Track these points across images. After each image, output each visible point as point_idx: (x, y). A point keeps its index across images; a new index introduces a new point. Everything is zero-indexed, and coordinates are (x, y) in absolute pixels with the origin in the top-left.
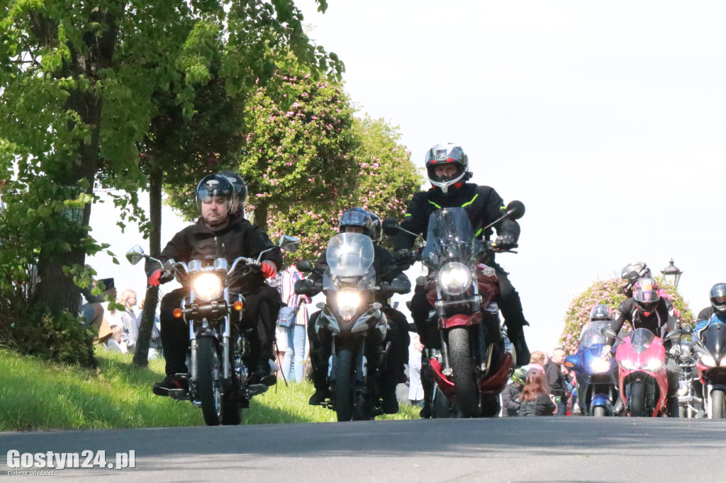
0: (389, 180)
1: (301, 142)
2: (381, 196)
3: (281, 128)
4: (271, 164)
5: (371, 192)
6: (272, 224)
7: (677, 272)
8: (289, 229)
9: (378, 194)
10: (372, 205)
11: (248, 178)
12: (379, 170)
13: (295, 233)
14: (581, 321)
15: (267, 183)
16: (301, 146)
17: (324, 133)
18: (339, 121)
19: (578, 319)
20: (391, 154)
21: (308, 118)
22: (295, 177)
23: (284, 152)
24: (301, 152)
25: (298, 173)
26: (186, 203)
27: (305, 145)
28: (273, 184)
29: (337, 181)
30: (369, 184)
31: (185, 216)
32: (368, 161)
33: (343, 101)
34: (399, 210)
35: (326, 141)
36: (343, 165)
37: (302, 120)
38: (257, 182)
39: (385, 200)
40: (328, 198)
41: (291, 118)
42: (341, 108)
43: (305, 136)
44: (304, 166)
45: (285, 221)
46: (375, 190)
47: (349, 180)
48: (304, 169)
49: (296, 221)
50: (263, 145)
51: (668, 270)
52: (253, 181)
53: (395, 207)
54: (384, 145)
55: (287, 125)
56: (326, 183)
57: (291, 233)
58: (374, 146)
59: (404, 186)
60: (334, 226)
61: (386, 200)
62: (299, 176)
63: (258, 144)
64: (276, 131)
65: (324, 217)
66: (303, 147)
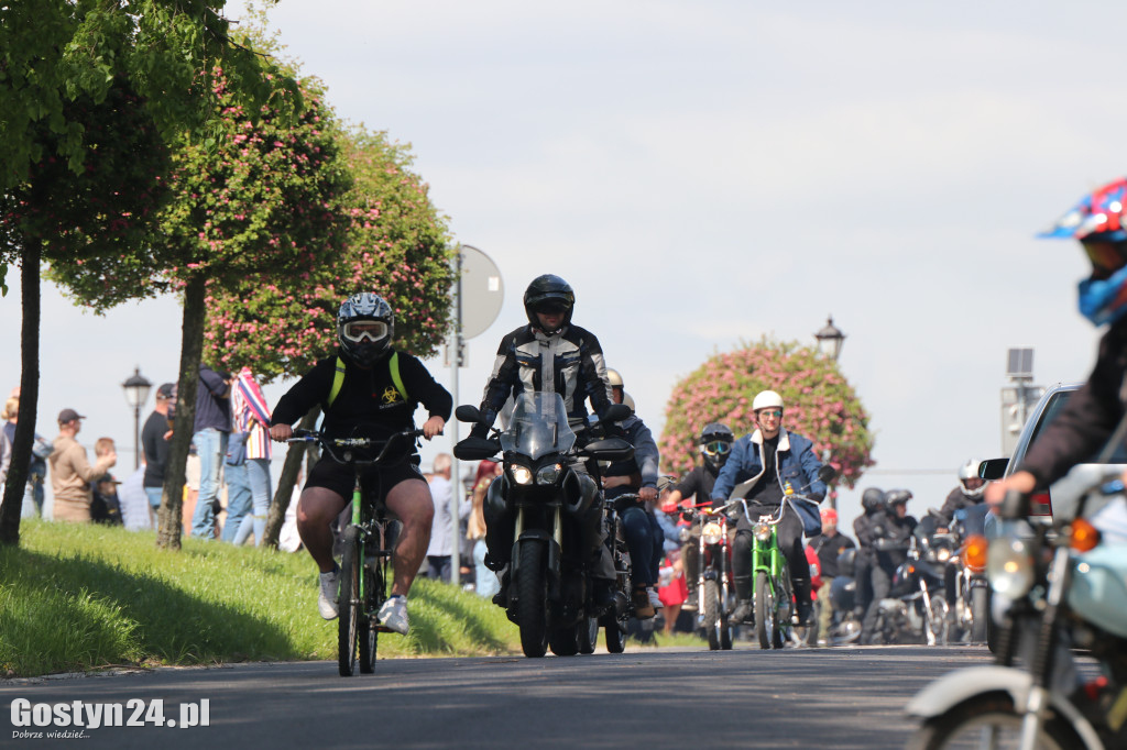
0: (396, 236)
1: (259, 183)
2: (382, 260)
3: (227, 161)
4: (211, 217)
5: (366, 255)
6: (212, 303)
7: (838, 336)
8: (239, 312)
9: (378, 257)
10: (369, 275)
11: (176, 237)
12: (378, 219)
13: (249, 318)
14: (692, 417)
15: (205, 246)
16: (258, 190)
17: (293, 168)
18: (318, 149)
19: (685, 413)
20: (398, 195)
21: (269, 144)
22: (248, 238)
23: (232, 197)
24: (258, 198)
25: (253, 231)
26: (78, 276)
27: (264, 188)
28: (214, 249)
29: (314, 243)
30: (364, 242)
31: (77, 296)
32: (363, 207)
33: (324, 118)
34: (410, 282)
35: (297, 181)
36: (324, 218)
37: (259, 148)
38: (189, 245)
39: (388, 267)
40: (301, 269)
41: (242, 146)
42: (320, 129)
43: (265, 174)
44: (263, 220)
45: (232, 299)
46: (372, 252)
47: (332, 242)
48: (263, 225)
49: (250, 299)
50: (198, 188)
51: (824, 333)
52: (183, 244)
53: (404, 278)
54: (388, 180)
55: (236, 156)
56: (296, 246)
57: (241, 318)
58: (372, 182)
59: (418, 245)
60: (309, 307)
61: (391, 267)
62: (255, 237)
63: (191, 185)
64: (219, 166)
65: (293, 293)
66: (262, 190)
